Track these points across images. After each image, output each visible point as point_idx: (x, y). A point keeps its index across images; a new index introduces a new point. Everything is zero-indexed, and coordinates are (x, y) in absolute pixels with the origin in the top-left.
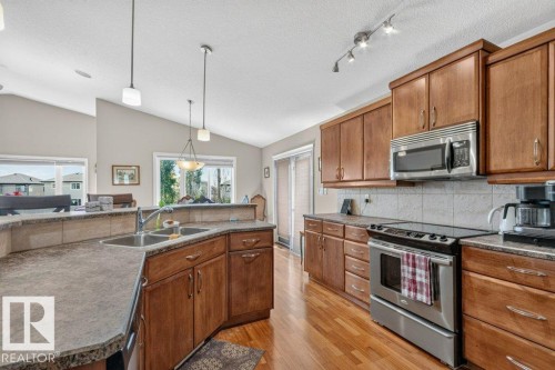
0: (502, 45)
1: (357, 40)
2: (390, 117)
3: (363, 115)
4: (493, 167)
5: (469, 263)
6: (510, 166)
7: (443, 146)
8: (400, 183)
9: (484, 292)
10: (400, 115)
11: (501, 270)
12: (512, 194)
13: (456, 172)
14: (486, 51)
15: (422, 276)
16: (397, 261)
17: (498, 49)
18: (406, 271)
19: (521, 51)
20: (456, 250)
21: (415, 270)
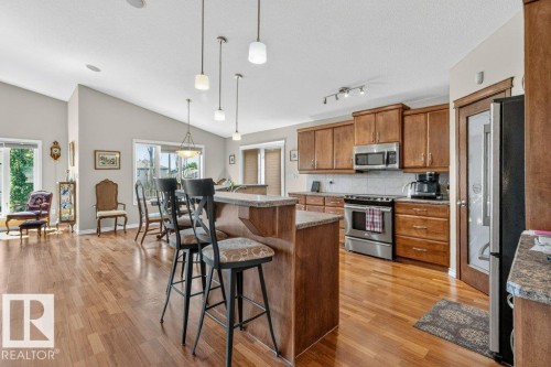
0: (412, 107)
1: (342, 91)
2: (352, 132)
3: (333, 128)
4: (406, 165)
5: (398, 210)
6: (412, 165)
7: (383, 153)
8: (358, 171)
9: (404, 222)
10: (359, 132)
11: (411, 211)
12: (413, 177)
13: (390, 166)
14: (403, 109)
15: (377, 219)
16: (363, 214)
17: (409, 109)
18: (369, 218)
19: (419, 113)
20: (392, 204)
21: (374, 217)
